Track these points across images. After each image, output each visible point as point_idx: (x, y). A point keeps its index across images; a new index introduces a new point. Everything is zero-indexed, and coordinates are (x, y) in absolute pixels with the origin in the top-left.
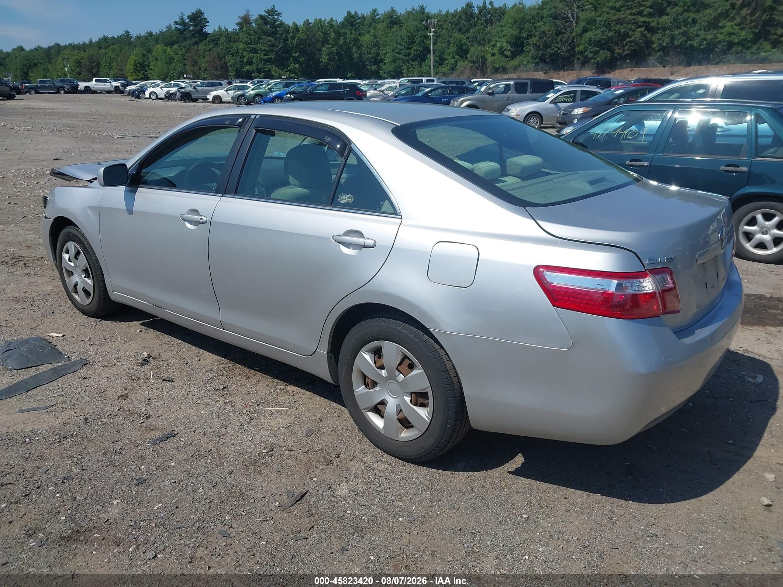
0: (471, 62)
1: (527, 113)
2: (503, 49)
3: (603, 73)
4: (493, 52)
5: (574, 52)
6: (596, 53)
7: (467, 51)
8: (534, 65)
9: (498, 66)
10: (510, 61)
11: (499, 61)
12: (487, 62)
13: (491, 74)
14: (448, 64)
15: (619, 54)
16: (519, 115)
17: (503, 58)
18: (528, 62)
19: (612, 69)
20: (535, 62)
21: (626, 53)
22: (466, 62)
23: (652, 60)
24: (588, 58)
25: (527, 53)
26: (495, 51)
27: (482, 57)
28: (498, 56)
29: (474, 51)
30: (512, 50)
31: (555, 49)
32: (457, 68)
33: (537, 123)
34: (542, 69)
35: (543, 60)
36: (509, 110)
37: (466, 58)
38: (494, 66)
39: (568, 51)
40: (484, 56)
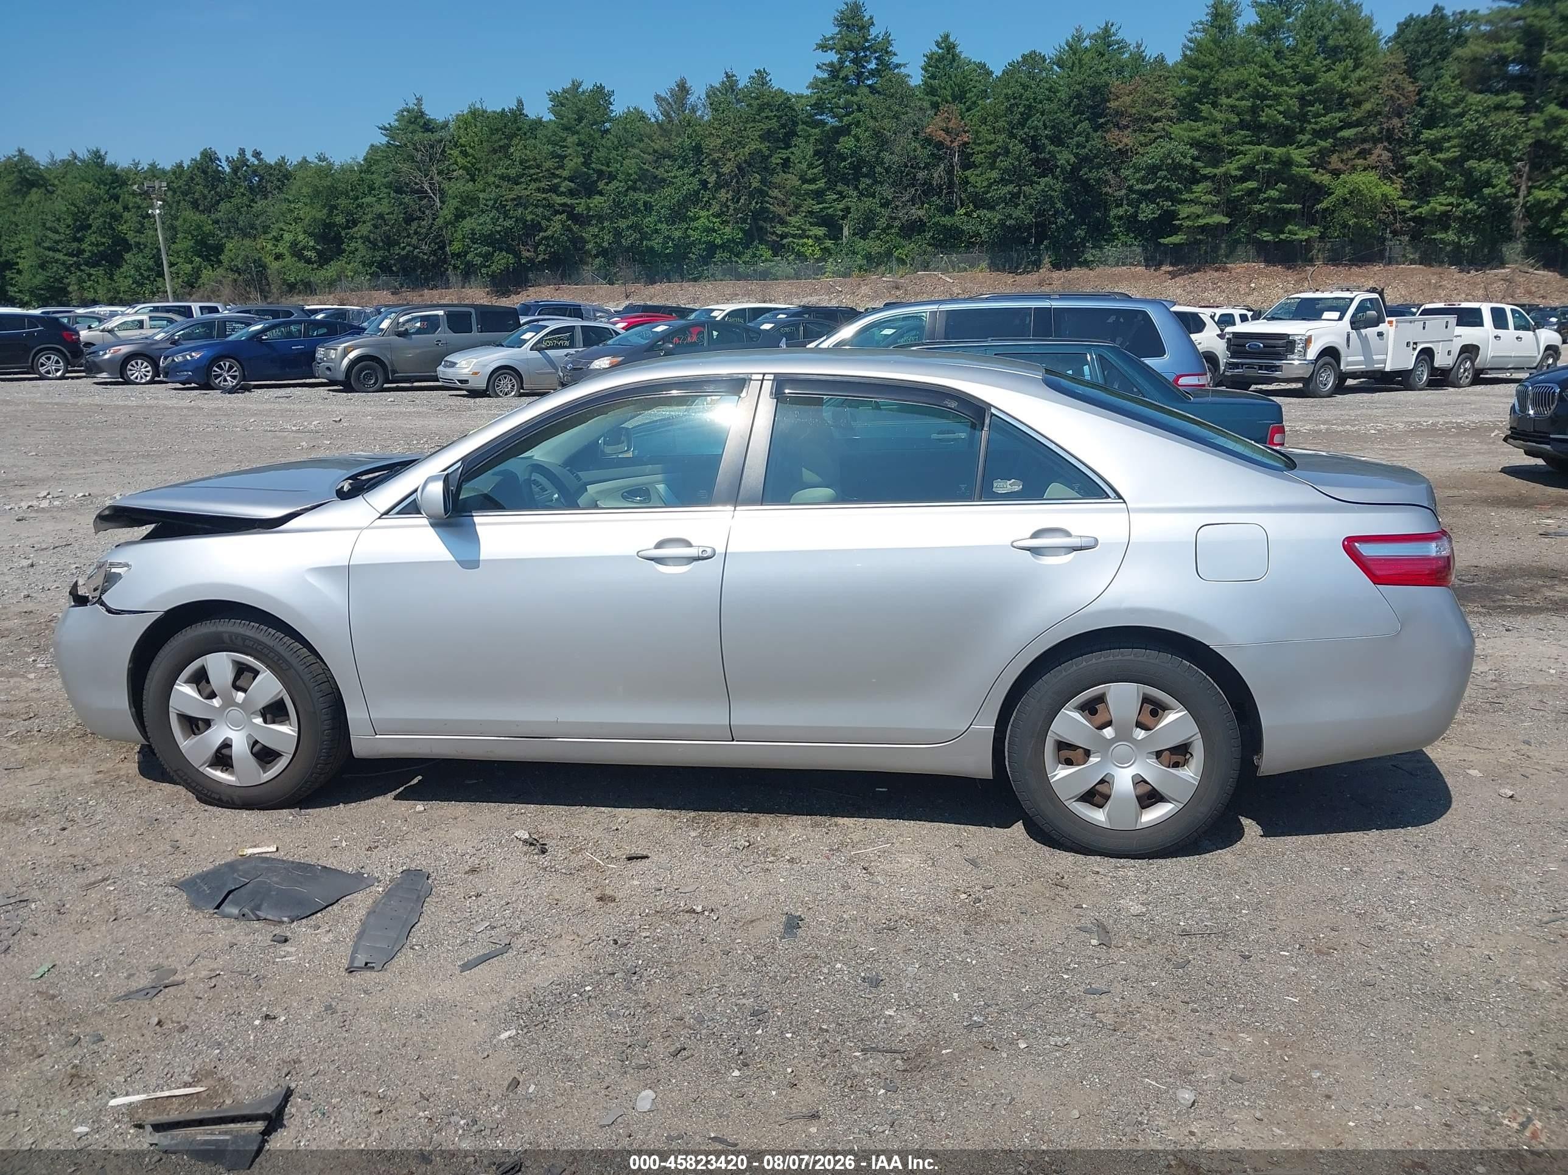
0: (232, 270)
1: (492, 369)
2: (299, 246)
3: (506, 293)
4: (277, 251)
5: (445, 253)
6: (487, 256)
7: (219, 249)
8: (368, 277)
9: (293, 280)
10: (317, 269)
11: (296, 270)
12: (269, 271)
13: (282, 296)
14: (177, 274)
15: (530, 260)
16: (476, 373)
17: (302, 264)
18: (356, 272)
19: (521, 287)
20: (369, 272)
21: (540, 258)
22: (220, 271)
23: (587, 271)
24: (473, 265)
25: (352, 255)
26: (282, 248)
27: (255, 261)
28: (289, 259)
29: (234, 248)
30: (318, 247)
31: (408, 248)
32: (200, 281)
33: (513, 386)
34: (386, 286)
35: (385, 268)
36: (455, 364)
37: (220, 262)
38: (285, 280)
39: (434, 253)
40: (260, 259)
